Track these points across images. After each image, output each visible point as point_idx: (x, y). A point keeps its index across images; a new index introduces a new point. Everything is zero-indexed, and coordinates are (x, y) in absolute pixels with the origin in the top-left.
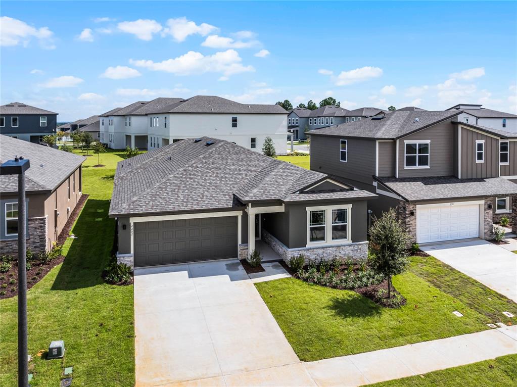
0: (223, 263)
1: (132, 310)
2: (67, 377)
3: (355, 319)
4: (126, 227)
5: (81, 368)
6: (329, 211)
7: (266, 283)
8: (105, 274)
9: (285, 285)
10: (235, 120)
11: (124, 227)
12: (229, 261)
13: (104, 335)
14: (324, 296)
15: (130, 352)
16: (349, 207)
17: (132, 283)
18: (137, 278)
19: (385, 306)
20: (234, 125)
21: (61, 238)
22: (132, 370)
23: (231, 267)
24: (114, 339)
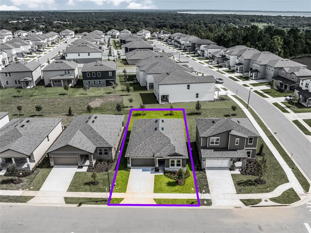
0: (150, 168)
1: (128, 178)
2: (116, 189)
3: (170, 187)
4: (129, 159)
5: (118, 188)
6: (176, 161)
7: (157, 175)
8: (125, 168)
9: (161, 176)
10: (189, 86)
11: (128, 159)
12: (152, 167)
13: (123, 183)
14: (168, 180)
15: (126, 186)
16: (181, 160)
17: (130, 171)
18: (131, 170)
19: (178, 184)
20: (188, 88)
21: (117, 152)
22: (126, 190)
23: (152, 170)
24: (124, 184)
